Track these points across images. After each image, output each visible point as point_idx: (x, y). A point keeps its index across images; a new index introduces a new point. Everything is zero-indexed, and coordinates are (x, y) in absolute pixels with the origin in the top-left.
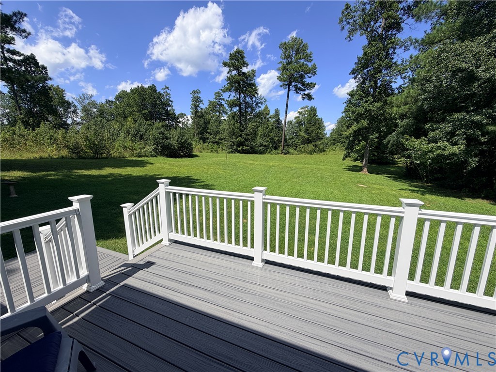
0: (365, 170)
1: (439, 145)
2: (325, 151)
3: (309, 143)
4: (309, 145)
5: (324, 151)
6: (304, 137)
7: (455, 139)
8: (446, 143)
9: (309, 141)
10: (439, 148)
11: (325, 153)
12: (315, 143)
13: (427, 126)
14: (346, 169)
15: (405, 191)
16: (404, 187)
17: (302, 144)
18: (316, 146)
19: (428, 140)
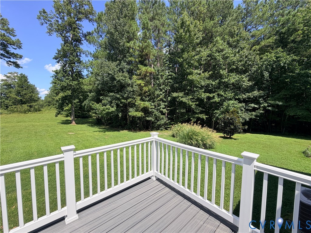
0: (74, 122)
1: (107, 107)
2: (41, 110)
3: (22, 104)
4: (23, 105)
5: (39, 111)
6: (16, 98)
7: (112, 104)
8: (109, 106)
9: (22, 102)
10: (107, 109)
11: (41, 112)
12: (30, 104)
13: (101, 98)
14: (60, 123)
15: (96, 132)
16: (96, 130)
17: (15, 105)
18: (31, 107)
19: (102, 105)
